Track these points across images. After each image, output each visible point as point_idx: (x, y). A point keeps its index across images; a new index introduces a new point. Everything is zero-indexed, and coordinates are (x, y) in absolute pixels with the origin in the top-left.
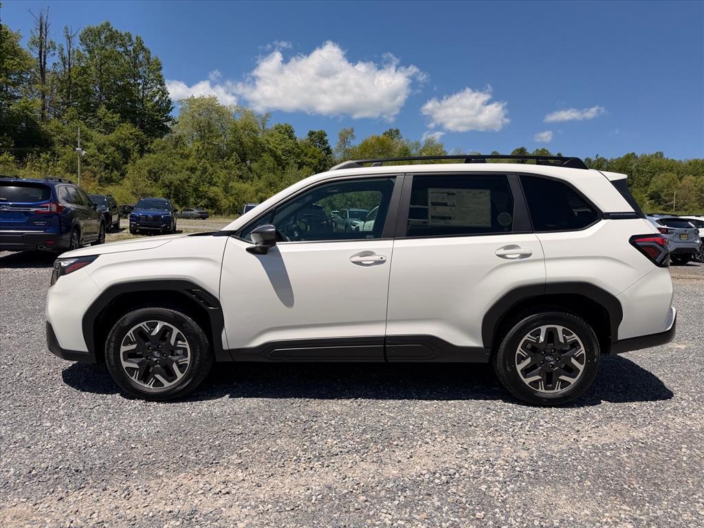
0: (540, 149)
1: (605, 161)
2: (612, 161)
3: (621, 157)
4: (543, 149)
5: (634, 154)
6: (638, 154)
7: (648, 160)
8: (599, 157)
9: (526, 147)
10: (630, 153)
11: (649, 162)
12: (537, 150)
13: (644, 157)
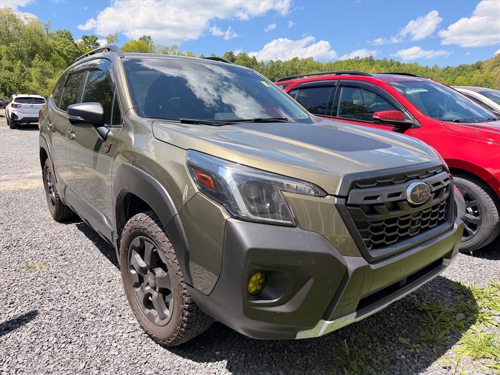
0: (242, 53)
1: (281, 62)
2: (286, 63)
3: (290, 60)
4: (244, 53)
5: (297, 58)
6: (300, 58)
7: (305, 62)
8: (278, 60)
9: (233, 52)
10: (295, 57)
11: (306, 63)
12: (240, 54)
13: (303, 60)
